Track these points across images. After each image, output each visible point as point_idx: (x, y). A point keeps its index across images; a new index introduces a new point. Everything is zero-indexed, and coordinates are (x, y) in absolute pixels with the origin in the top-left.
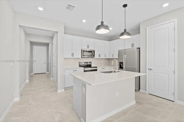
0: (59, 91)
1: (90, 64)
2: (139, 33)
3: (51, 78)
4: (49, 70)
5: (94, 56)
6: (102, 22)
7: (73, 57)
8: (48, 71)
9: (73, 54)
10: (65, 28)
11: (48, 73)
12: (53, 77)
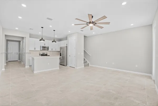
0: (26, 67)
1: (46, 54)
2: (67, 40)
3: (22, 63)
4: (21, 58)
5: (48, 49)
6: (42, 38)
7: (35, 50)
8: (19, 59)
9: (35, 49)
10: (30, 34)
11: (19, 60)
12: (23, 62)
